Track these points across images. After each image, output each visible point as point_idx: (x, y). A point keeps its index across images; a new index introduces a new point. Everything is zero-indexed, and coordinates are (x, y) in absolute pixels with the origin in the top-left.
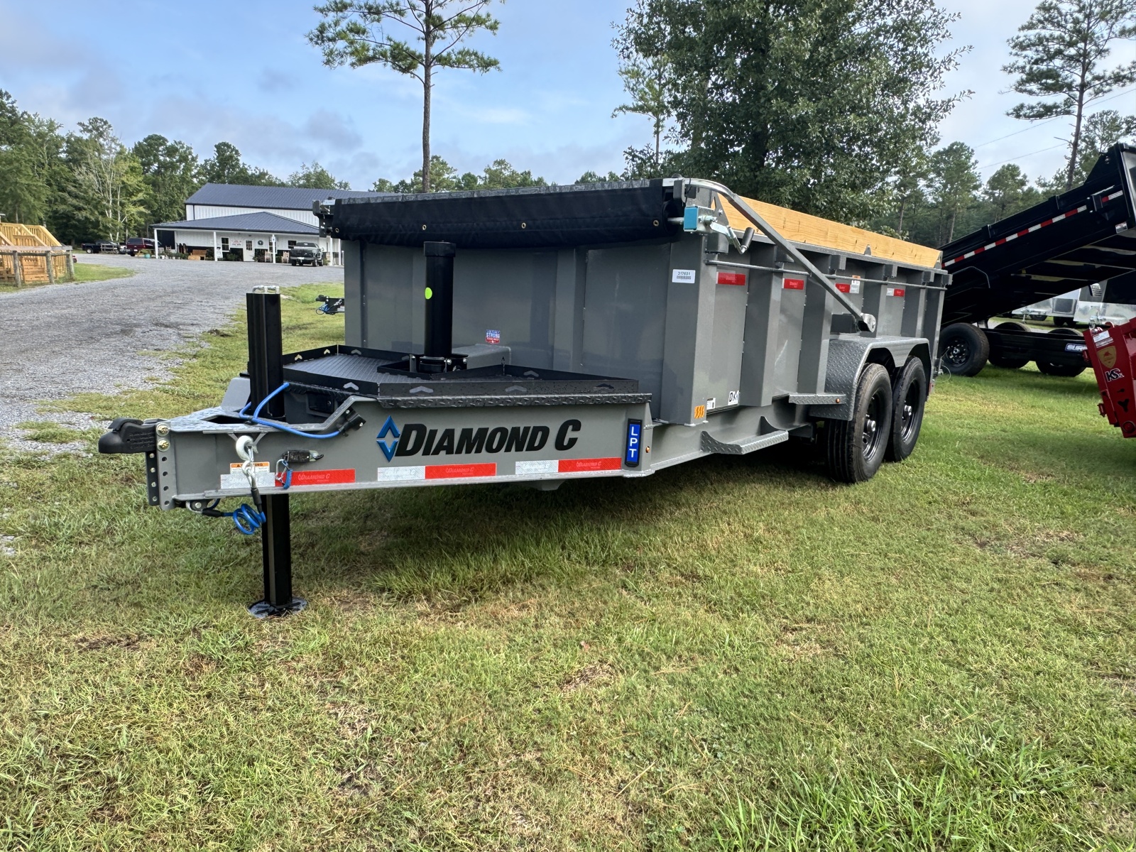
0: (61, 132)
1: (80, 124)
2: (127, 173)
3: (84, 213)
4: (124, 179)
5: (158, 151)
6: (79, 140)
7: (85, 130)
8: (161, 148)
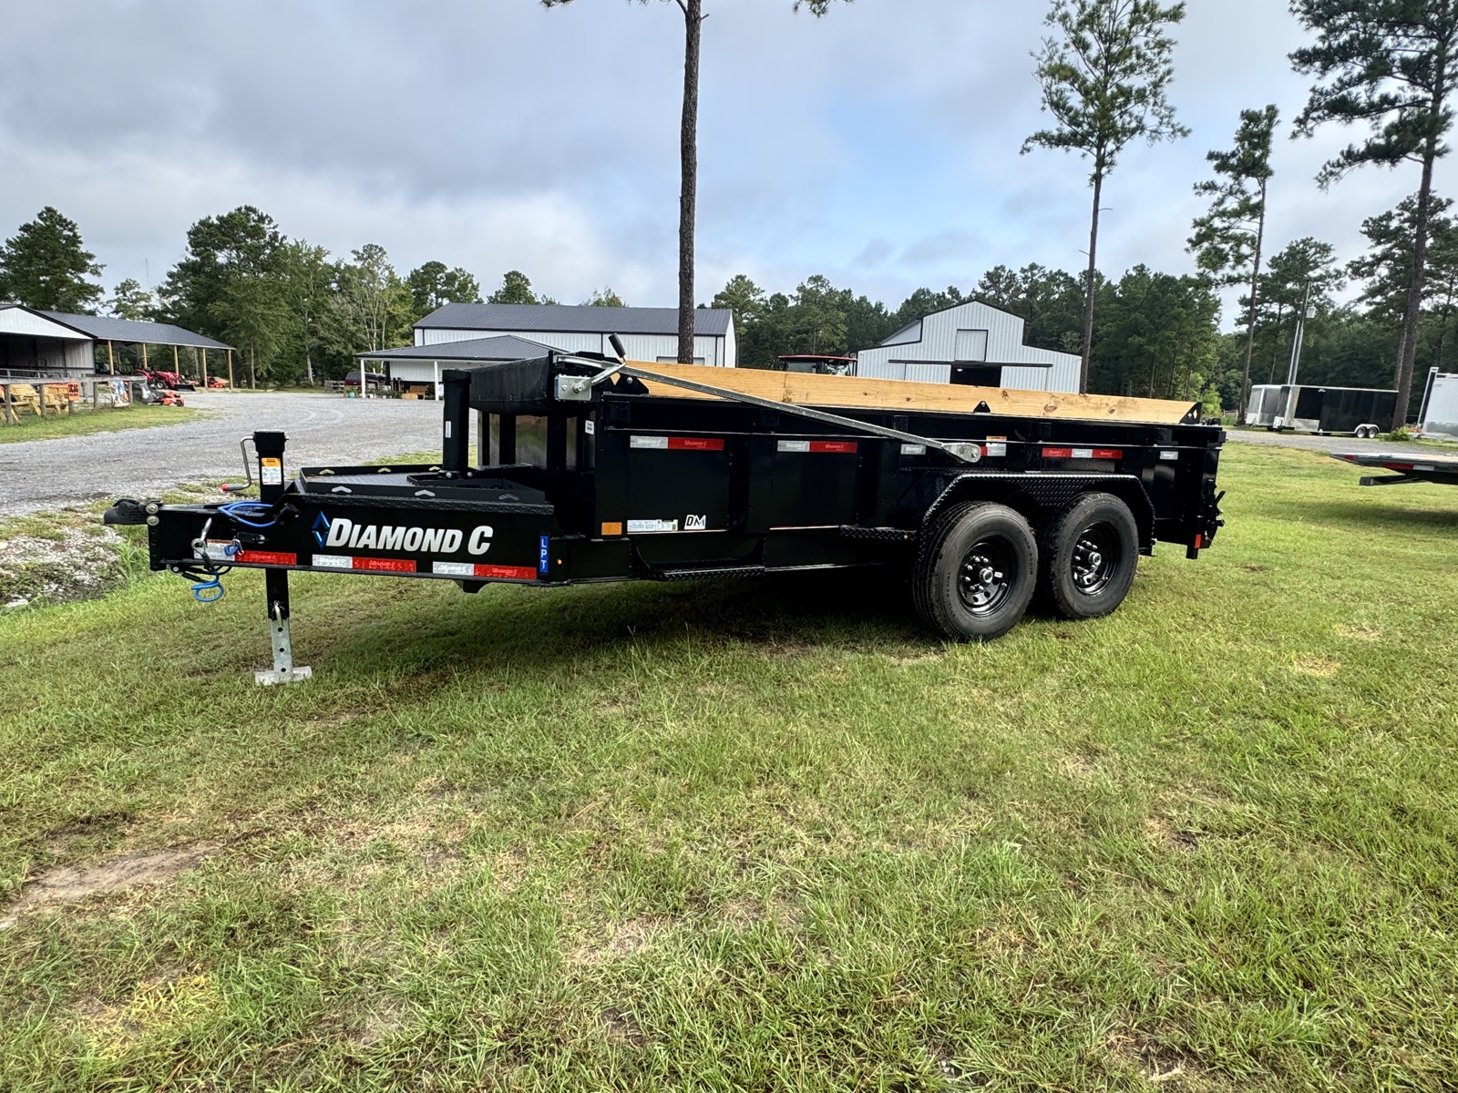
0: (330, 260)
1: (354, 252)
2: (394, 302)
3: (336, 347)
4: (390, 309)
5: (435, 278)
6: (348, 267)
7: (359, 258)
8: (438, 277)
